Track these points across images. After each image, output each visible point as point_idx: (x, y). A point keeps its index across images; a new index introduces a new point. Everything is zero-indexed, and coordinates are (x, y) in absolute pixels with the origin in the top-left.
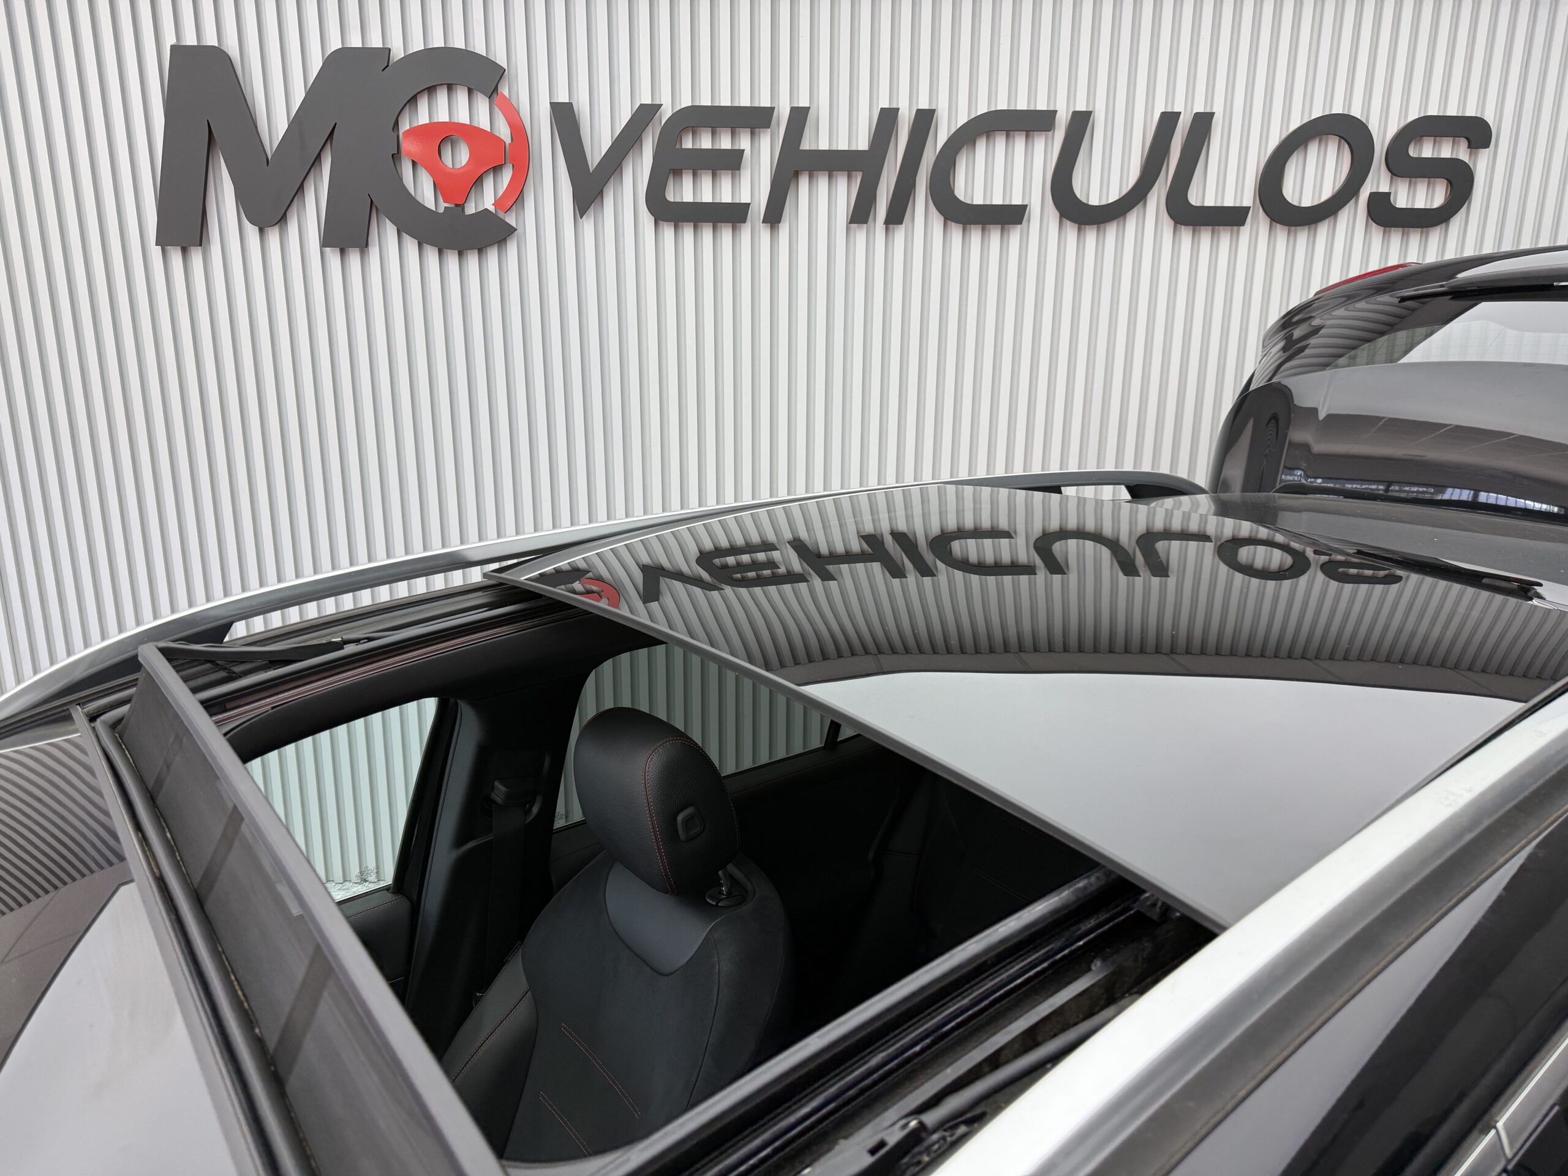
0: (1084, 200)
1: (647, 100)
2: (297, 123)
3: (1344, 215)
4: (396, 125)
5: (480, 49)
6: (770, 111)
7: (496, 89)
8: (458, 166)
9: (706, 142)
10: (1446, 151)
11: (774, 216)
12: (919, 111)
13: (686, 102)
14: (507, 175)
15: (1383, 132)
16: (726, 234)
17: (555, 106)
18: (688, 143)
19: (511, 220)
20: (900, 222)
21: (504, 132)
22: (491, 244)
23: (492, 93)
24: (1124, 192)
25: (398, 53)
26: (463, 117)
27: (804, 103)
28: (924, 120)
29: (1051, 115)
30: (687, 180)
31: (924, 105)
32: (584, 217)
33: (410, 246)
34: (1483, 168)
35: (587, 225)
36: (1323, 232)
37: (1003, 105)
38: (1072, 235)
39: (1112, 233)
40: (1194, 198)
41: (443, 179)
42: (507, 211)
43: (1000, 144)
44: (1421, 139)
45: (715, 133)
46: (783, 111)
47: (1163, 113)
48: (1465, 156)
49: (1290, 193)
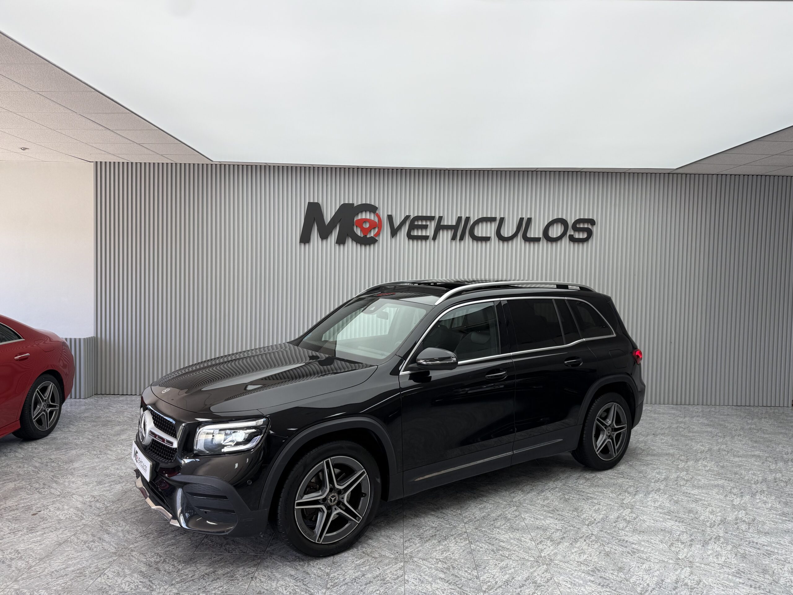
0: (504, 236)
1: (408, 214)
2: (333, 219)
3: (563, 240)
4: (354, 219)
5: (373, 204)
6: (434, 216)
7: (375, 212)
8: (366, 227)
9: (420, 223)
10: (586, 226)
11: (434, 238)
12: (466, 217)
13: (416, 215)
14: (377, 230)
16: (424, 242)
17: (388, 215)
18: (416, 223)
19: (377, 238)
20: (462, 240)
21: (376, 221)
22: (372, 244)
24: (513, 233)
25: (356, 204)
26: (368, 217)
27: (441, 215)
28: (468, 219)
29: (496, 218)
30: (416, 231)
31: (468, 216)
32: (393, 238)
33: (354, 244)
34: (594, 229)
35: (393, 240)
36: (559, 243)
37: (485, 216)
38: (501, 243)
39: (510, 243)
40: (528, 235)
41: (363, 230)
42: (376, 237)
43: (485, 224)
44: (579, 223)
45: (422, 221)
46: (437, 217)
47: (520, 218)
48: (590, 227)
49: (551, 235)
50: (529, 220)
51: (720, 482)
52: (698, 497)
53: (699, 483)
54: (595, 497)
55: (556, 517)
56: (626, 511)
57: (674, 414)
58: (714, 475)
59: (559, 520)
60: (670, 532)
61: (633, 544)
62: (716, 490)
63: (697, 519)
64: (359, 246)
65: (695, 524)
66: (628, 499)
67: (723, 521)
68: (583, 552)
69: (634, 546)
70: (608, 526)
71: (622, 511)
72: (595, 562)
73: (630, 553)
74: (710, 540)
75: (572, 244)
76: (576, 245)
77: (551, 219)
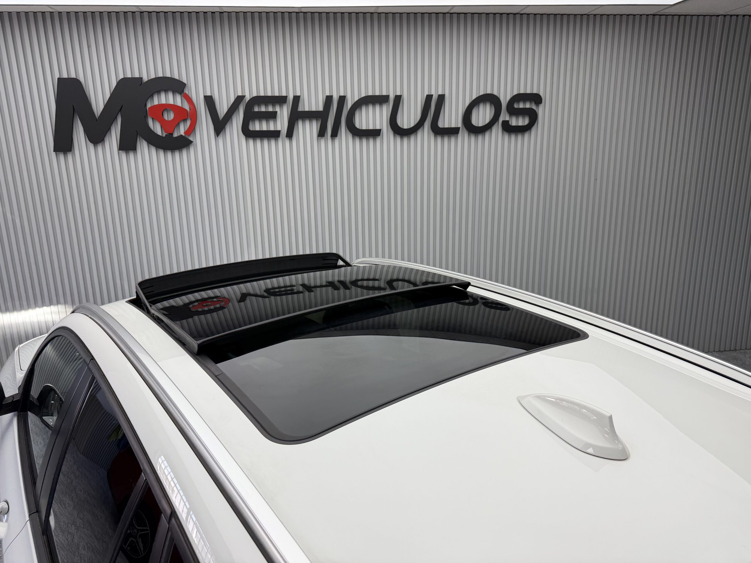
0: (402, 127)
1: (240, 94)
2: (107, 106)
3: (494, 128)
4: (146, 105)
5: (176, 77)
6: (286, 97)
7: (183, 91)
8: (170, 119)
9: (263, 109)
10: (528, 106)
11: (290, 134)
12: (340, 96)
13: (255, 94)
14: (188, 123)
15: (504, 100)
16: (273, 142)
17: (205, 97)
18: (256, 109)
19: (191, 138)
20: (336, 136)
21: (187, 107)
22: (184, 148)
23: (181, 92)
24: (416, 123)
25: (145, 79)
26: (171, 101)
27: (298, 94)
28: (342, 99)
29: (388, 97)
30: (257, 123)
31: (342, 94)
32: (219, 137)
33: (153, 150)
34: (540, 111)
35: (220, 140)
36: (487, 134)
37: (370, 94)
38: (398, 139)
39: (412, 138)
40: (440, 125)
41: (164, 124)
42: (189, 135)
43: (371, 107)
44: (518, 102)
45: (266, 106)
46: (291, 97)
47: (427, 96)
48: (534, 107)
49: (474, 122)
50: (441, 98)
64: (161, 153)
75: (506, 136)
76: (513, 137)
77: (474, 97)
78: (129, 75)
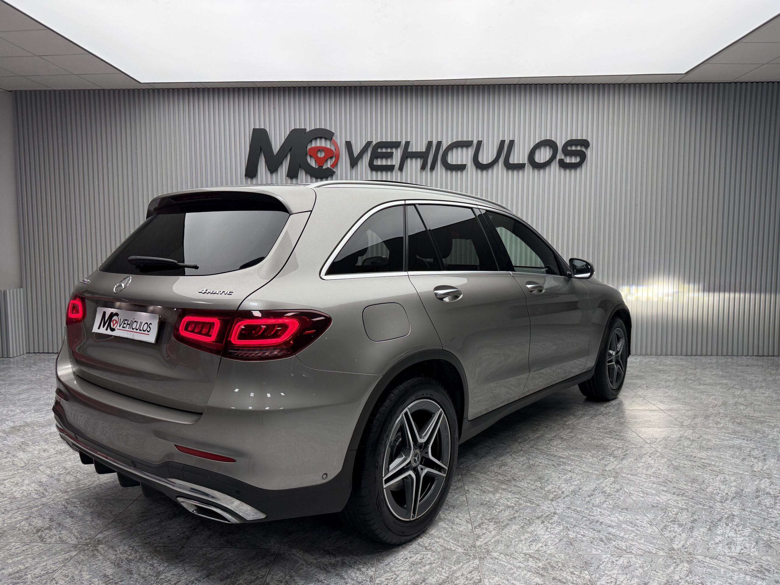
0: (482, 163)
1: (369, 140)
3: (552, 165)
4: (307, 147)
5: (328, 129)
6: (401, 142)
8: (321, 157)
9: (384, 150)
11: (401, 169)
12: (438, 142)
13: (379, 141)
14: (334, 159)
15: (560, 144)
16: (389, 172)
17: (346, 142)
18: (379, 150)
19: (334, 170)
20: (434, 169)
21: (333, 149)
22: (329, 176)
23: (331, 139)
24: (493, 160)
25: (308, 130)
26: (323, 145)
27: (409, 140)
28: (439, 144)
30: (379, 160)
31: (439, 140)
32: (353, 169)
33: (309, 178)
34: (589, 153)
35: (354, 171)
36: (547, 169)
37: (460, 140)
38: (479, 172)
39: (490, 171)
40: (511, 161)
41: (317, 160)
42: (333, 168)
43: (459, 149)
44: (571, 146)
45: (386, 148)
46: (403, 143)
47: (501, 141)
48: (584, 149)
49: (537, 159)
50: (512, 143)
51: (737, 442)
52: (706, 461)
53: (709, 443)
54: (569, 462)
55: (510, 490)
56: (607, 480)
57: (682, 365)
58: (729, 433)
59: (513, 493)
60: (665, 509)
61: (609, 526)
62: (731, 452)
63: (703, 491)
64: (314, 180)
65: (700, 498)
66: (613, 464)
67: (739, 494)
68: (536, 539)
69: (610, 529)
70: (578, 500)
71: (602, 480)
72: (550, 554)
73: (602, 541)
74: (720, 520)
75: (562, 171)
76: (568, 171)
77: (537, 142)
78: (298, 127)
